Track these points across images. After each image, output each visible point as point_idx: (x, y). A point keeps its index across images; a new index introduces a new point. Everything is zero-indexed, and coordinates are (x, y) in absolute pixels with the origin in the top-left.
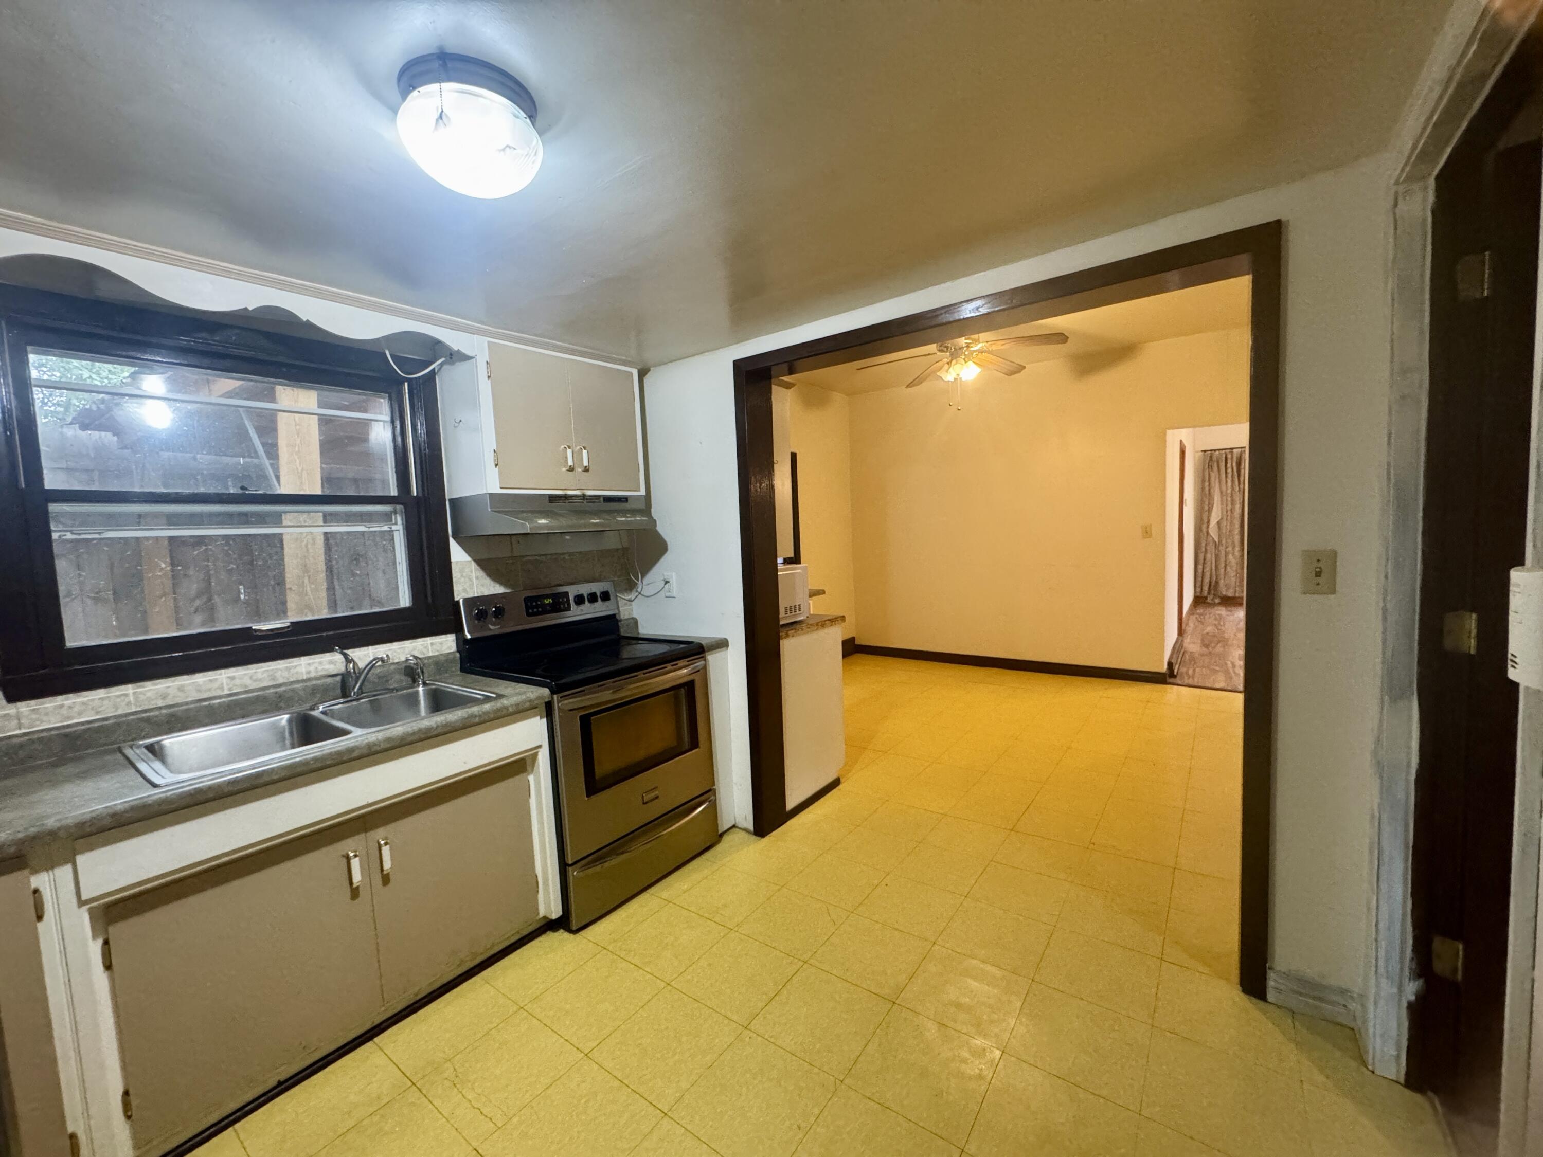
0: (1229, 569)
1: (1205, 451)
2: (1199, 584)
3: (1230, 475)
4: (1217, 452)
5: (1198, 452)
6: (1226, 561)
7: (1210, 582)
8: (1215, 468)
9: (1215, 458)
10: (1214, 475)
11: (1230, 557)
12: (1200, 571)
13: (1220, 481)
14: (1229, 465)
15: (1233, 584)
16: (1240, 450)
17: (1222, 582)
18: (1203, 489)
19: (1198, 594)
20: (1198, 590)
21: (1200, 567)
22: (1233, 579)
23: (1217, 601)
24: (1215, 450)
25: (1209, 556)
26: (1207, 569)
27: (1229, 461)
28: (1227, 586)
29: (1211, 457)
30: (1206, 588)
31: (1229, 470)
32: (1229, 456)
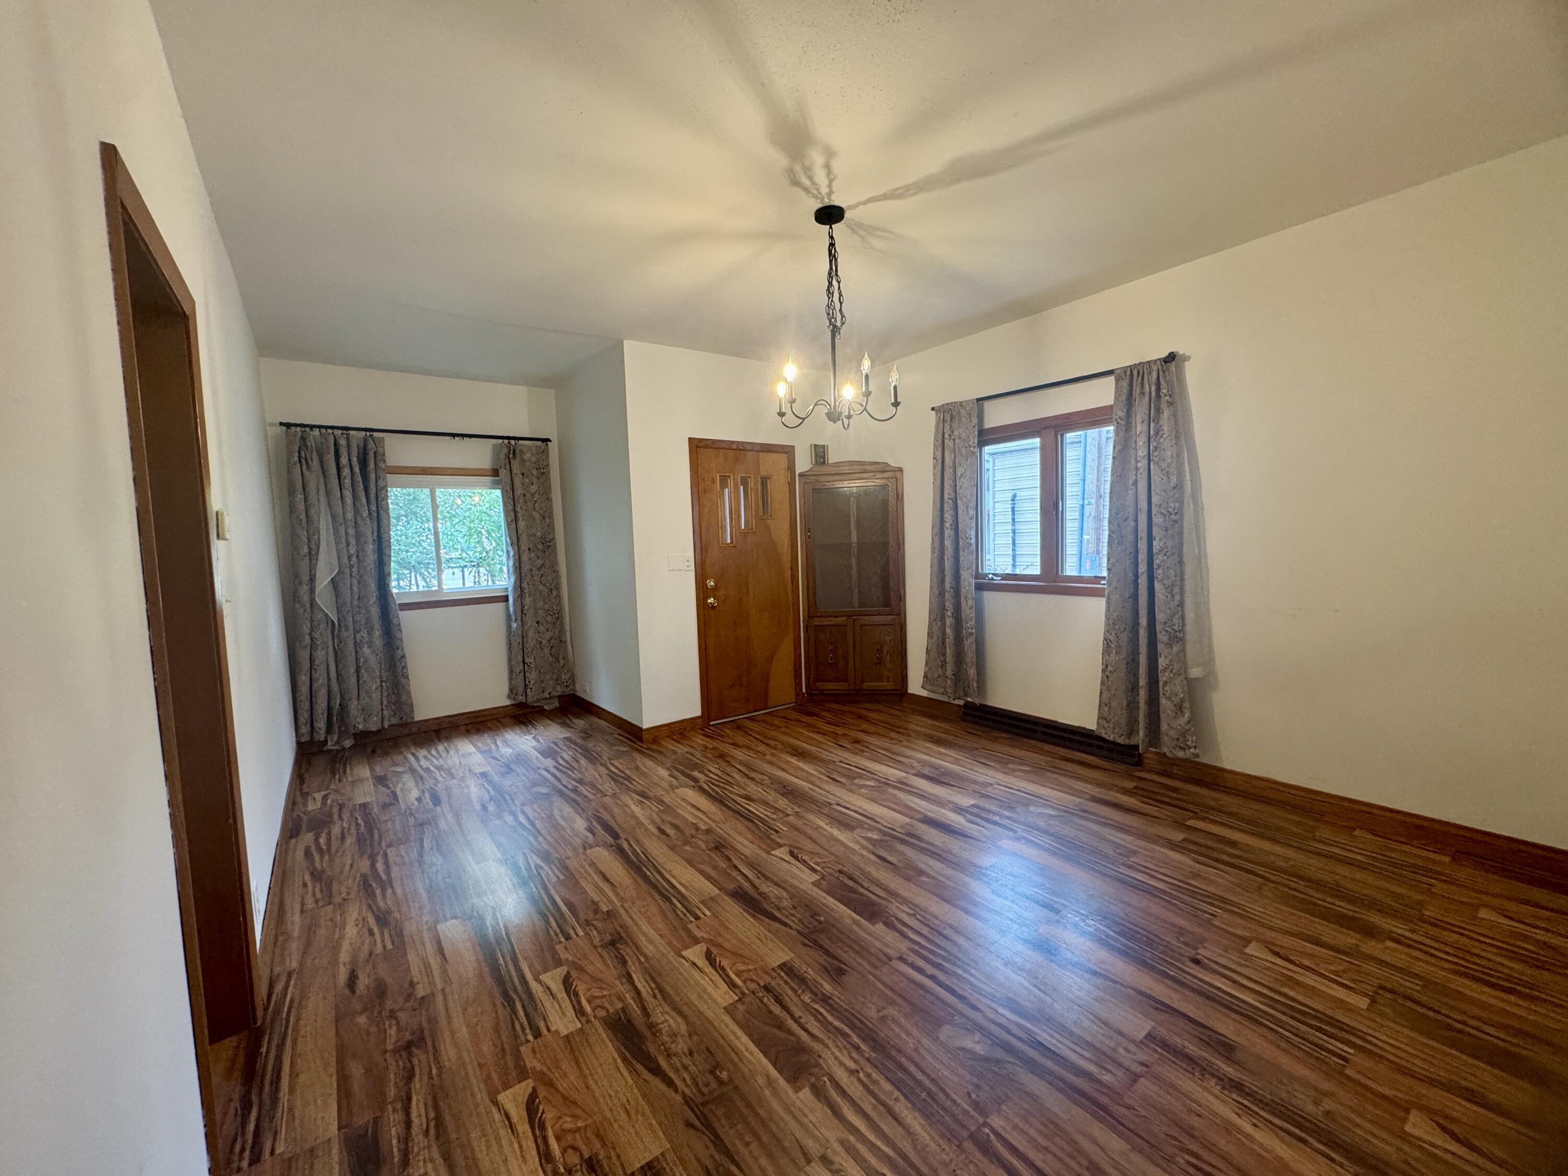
0: (365, 676)
1: (288, 425)
2: (304, 716)
3: (347, 482)
4: (316, 432)
5: (271, 425)
6: (357, 660)
7: (330, 708)
8: (315, 464)
9: (311, 442)
10: (314, 478)
11: (366, 650)
12: (304, 689)
13: (328, 493)
14: (344, 461)
15: (376, 703)
16: (363, 433)
17: (353, 705)
18: (292, 509)
19: (305, 739)
20: (305, 730)
21: (304, 679)
22: (376, 696)
23: (348, 743)
24: (312, 427)
25: (320, 654)
26: (321, 681)
27: (344, 452)
28: (366, 712)
29: (303, 439)
30: (321, 725)
31: (346, 472)
32: (343, 442)
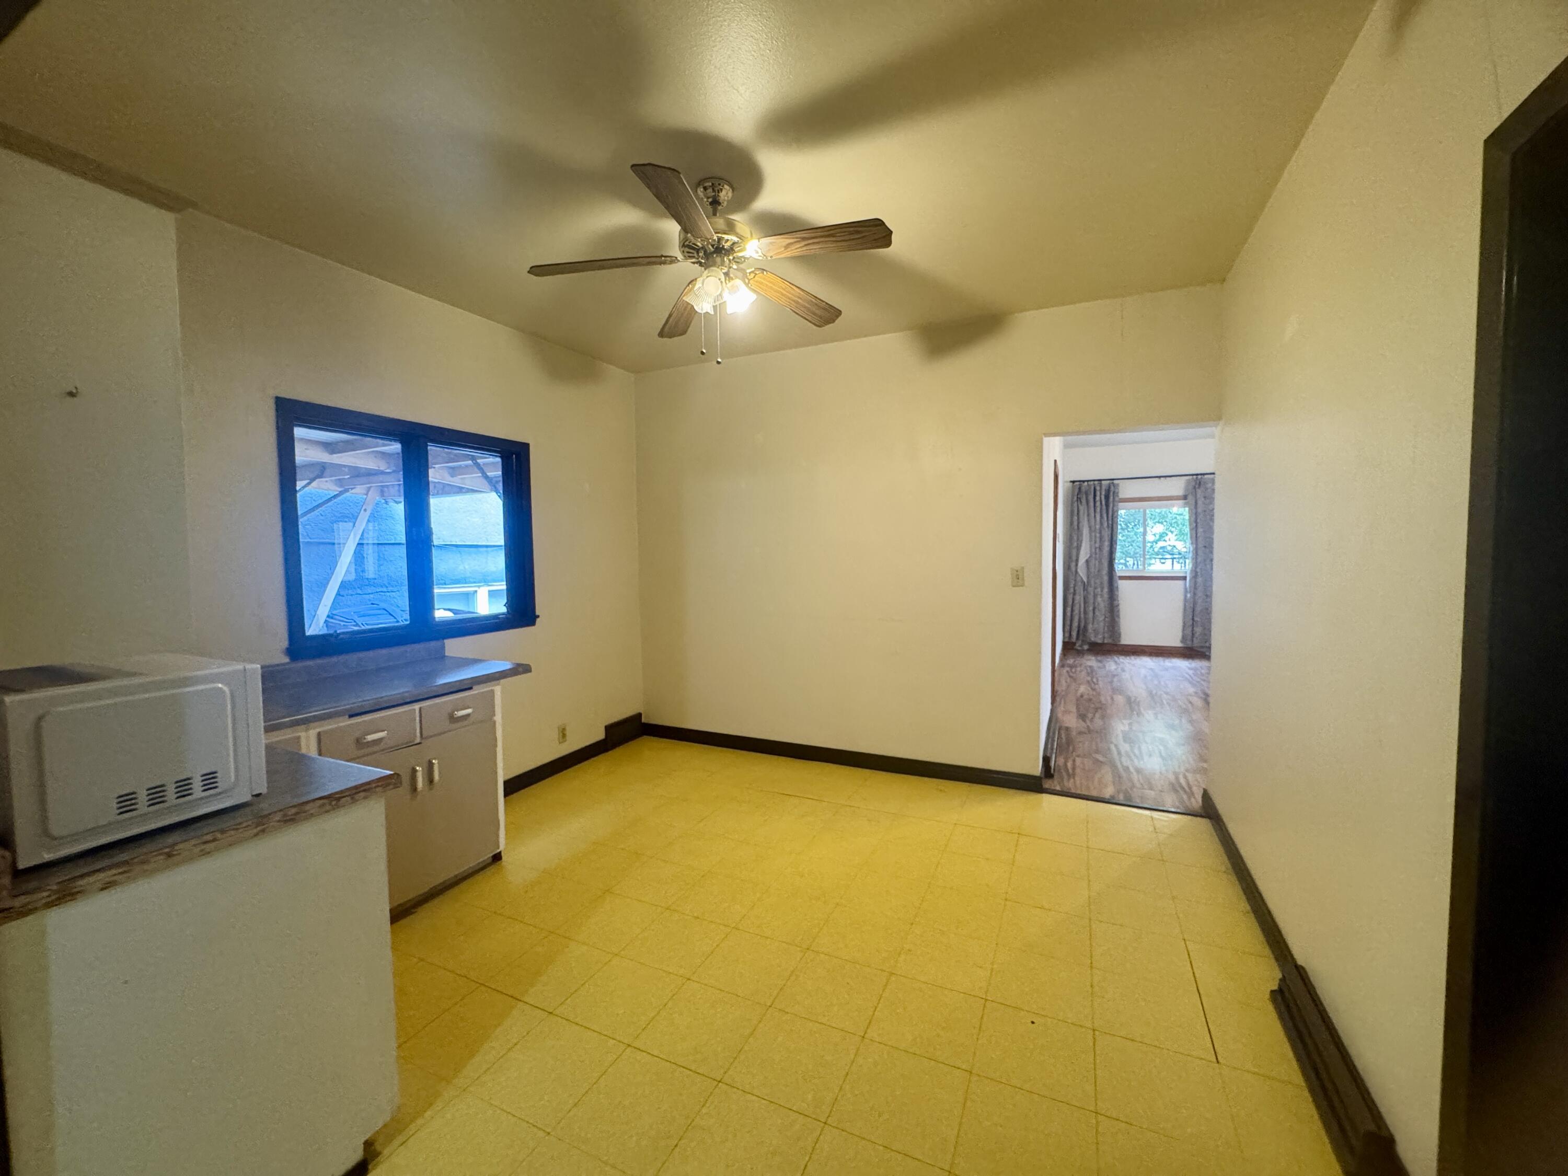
0: (1097, 613)
1: (1073, 482)
2: (1067, 628)
3: (1098, 510)
4: (1086, 483)
5: (1067, 482)
6: (1094, 603)
7: (1079, 627)
8: (1084, 501)
9: (1083, 489)
10: (1083, 508)
11: (1099, 599)
12: (1069, 614)
13: (1088, 515)
14: (1098, 498)
15: (1101, 630)
16: (1108, 482)
17: (1090, 626)
18: (1072, 523)
19: (1066, 640)
20: (1067, 635)
21: (1069, 609)
22: (1102, 624)
23: (1086, 647)
24: (1084, 481)
25: (1077, 597)
26: (1076, 612)
27: (1098, 493)
28: (1096, 632)
29: (1080, 489)
30: (1074, 634)
31: (1098, 504)
32: (1098, 488)
